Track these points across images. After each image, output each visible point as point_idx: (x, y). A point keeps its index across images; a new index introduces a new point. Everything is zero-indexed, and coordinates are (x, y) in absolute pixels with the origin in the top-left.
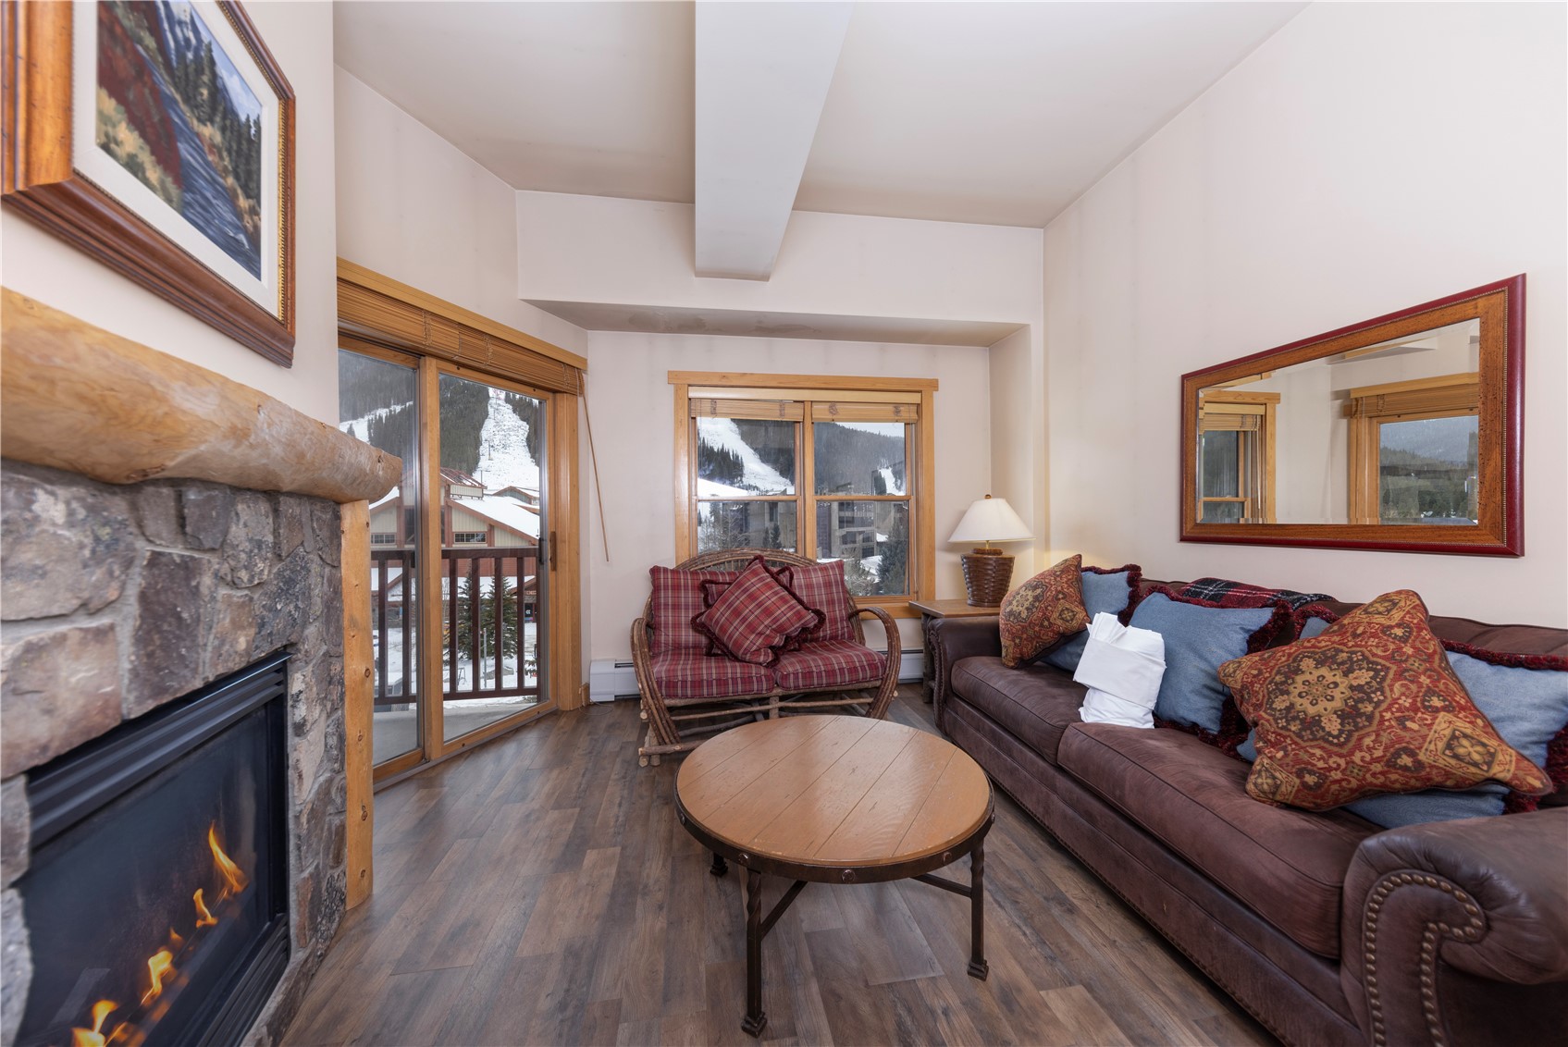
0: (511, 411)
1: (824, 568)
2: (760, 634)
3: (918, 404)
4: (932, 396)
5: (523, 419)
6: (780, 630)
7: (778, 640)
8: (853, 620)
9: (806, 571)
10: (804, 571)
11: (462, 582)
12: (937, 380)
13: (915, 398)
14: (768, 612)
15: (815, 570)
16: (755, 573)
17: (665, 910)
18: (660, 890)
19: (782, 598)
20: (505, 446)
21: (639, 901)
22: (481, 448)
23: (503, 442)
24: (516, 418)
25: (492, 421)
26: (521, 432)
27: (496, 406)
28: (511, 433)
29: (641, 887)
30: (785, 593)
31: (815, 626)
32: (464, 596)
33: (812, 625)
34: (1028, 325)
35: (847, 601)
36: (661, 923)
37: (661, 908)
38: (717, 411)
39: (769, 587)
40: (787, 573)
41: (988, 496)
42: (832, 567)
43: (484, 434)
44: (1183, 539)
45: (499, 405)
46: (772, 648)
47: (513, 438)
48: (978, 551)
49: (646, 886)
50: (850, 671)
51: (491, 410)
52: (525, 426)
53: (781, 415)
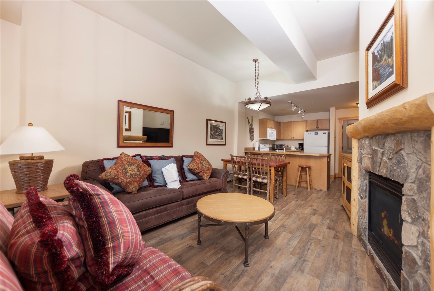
17: (270, 266)
18: (268, 273)
21: (277, 273)
29: (274, 278)
36: (273, 263)
37: (271, 267)
41: (30, 125)
49: (272, 277)
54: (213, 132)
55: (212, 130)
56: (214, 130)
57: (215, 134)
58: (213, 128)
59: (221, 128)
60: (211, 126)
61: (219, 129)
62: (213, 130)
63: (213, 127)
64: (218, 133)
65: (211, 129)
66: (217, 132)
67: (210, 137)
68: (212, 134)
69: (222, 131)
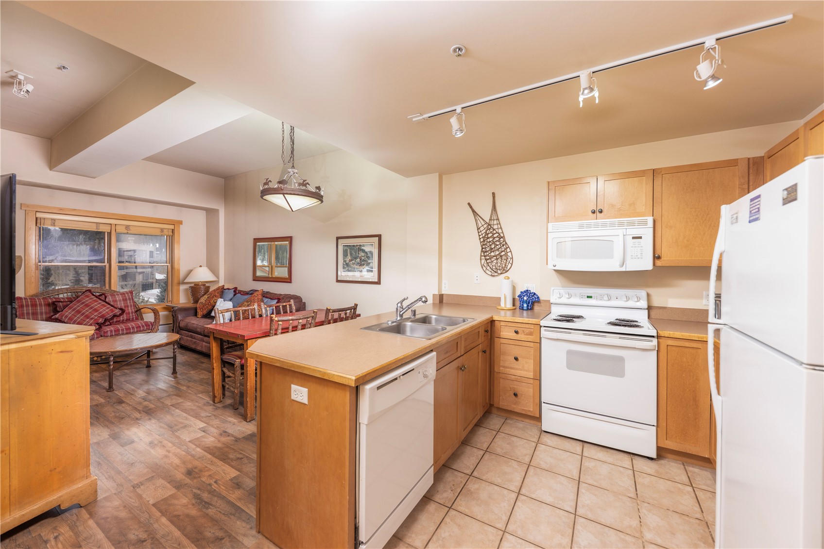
1: (123, 294)
2: (92, 319)
3: (173, 230)
4: (179, 227)
6: (102, 316)
7: (101, 321)
8: (138, 313)
9: (113, 295)
10: (111, 295)
12: (182, 221)
13: (172, 227)
14: (96, 310)
15: (118, 295)
16: (87, 296)
19: (103, 305)
30: (104, 303)
31: (120, 314)
33: (118, 314)
34: (218, 210)
35: (135, 306)
38: (56, 225)
39: (96, 301)
40: (103, 296)
41: (201, 266)
42: (127, 293)
44: (254, 280)
46: (98, 324)
48: (195, 285)
50: (137, 328)
53: (97, 229)
54: (349, 257)
55: (347, 255)
56: (351, 254)
57: (353, 262)
58: (349, 252)
59: (367, 249)
60: (346, 248)
61: (363, 251)
62: (349, 255)
63: (349, 250)
64: (359, 260)
65: (345, 255)
66: (356, 258)
67: (344, 268)
68: (347, 262)
69: (369, 255)
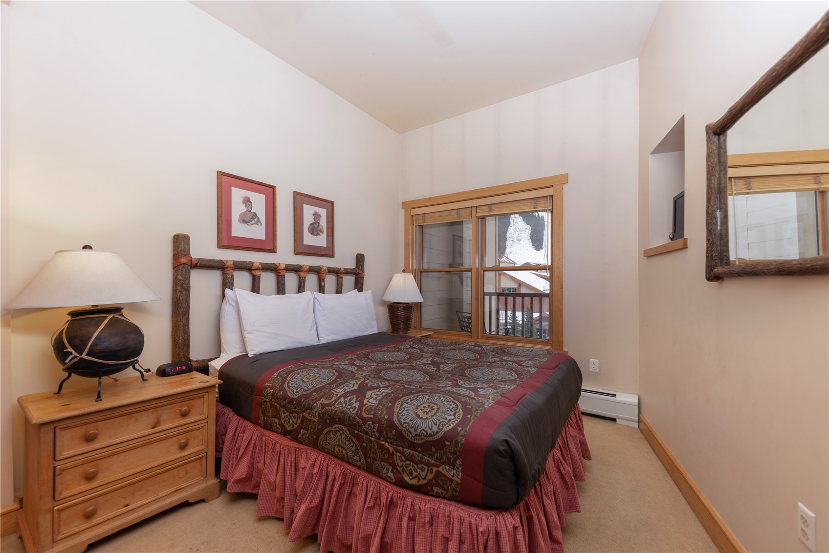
0: (522, 220)
5: (528, 224)
11: (509, 313)
20: (519, 240)
22: (507, 242)
23: (518, 238)
24: (524, 223)
25: (513, 228)
26: (527, 231)
27: (514, 219)
28: (522, 232)
32: (510, 321)
43: (508, 235)
45: (516, 218)
47: (523, 235)
51: (512, 221)
52: (530, 228)
